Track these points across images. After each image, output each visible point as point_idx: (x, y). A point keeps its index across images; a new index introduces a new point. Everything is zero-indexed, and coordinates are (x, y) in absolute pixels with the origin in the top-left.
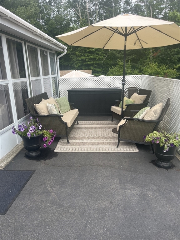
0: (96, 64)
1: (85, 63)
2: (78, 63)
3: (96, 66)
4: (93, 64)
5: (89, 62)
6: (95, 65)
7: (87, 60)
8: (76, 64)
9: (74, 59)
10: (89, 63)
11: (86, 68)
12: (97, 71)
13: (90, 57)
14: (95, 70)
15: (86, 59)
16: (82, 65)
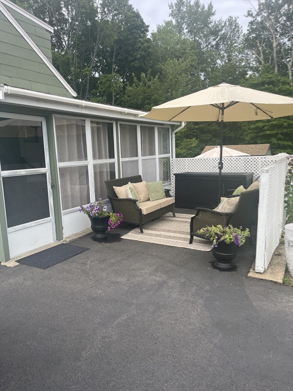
0: (282, 134)
1: (261, 134)
2: (251, 133)
3: (282, 137)
4: (277, 134)
5: (270, 130)
6: (280, 136)
7: (266, 128)
8: (247, 135)
9: (244, 128)
10: (268, 132)
11: (264, 141)
12: (284, 146)
13: (272, 123)
14: (279, 144)
15: (263, 127)
16: (257, 137)
